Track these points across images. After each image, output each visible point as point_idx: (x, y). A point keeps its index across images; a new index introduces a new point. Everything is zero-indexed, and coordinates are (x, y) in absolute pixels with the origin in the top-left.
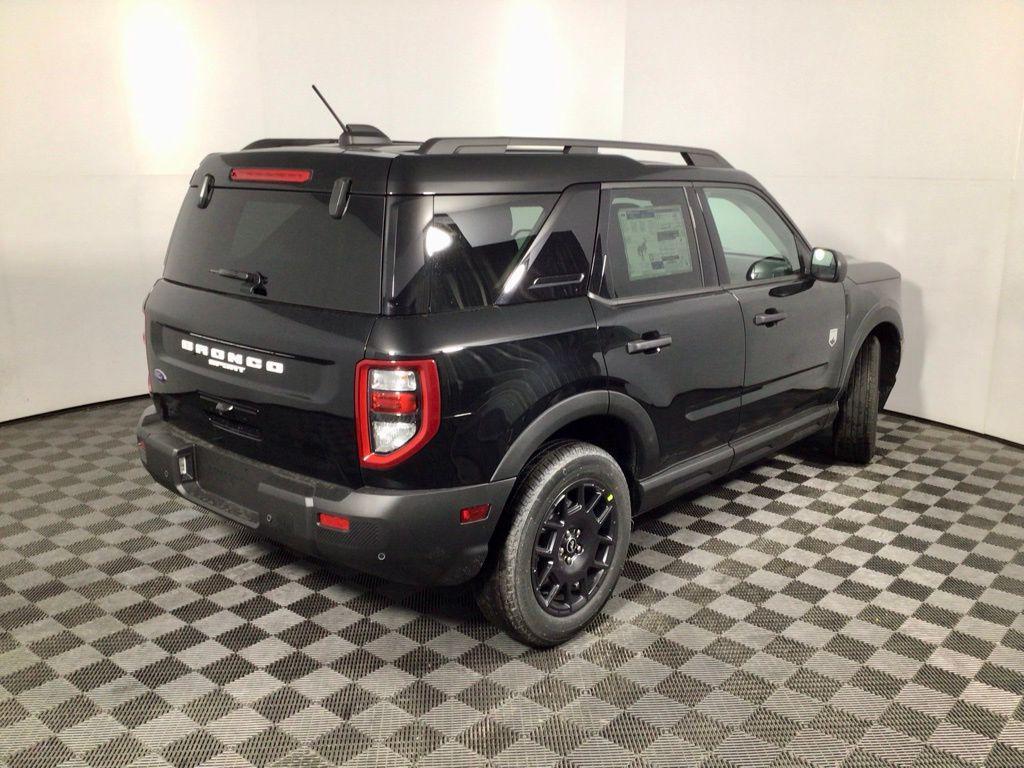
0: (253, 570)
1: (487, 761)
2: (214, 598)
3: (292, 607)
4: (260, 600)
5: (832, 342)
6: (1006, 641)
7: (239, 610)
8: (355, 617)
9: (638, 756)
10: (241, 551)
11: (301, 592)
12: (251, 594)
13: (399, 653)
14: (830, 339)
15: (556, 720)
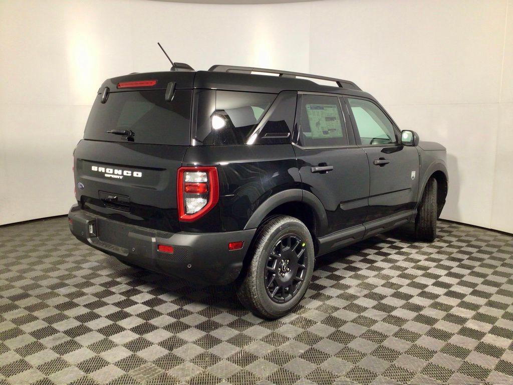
0: (124, 287)
1: (242, 368)
2: (105, 300)
3: (144, 303)
4: (128, 300)
5: (413, 177)
6: (504, 317)
7: (117, 304)
8: (175, 307)
9: (319, 366)
10: (118, 280)
11: (149, 297)
12: (123, 298)
13: (198, 322)
14: (412, 176)
15: (277, 351)
